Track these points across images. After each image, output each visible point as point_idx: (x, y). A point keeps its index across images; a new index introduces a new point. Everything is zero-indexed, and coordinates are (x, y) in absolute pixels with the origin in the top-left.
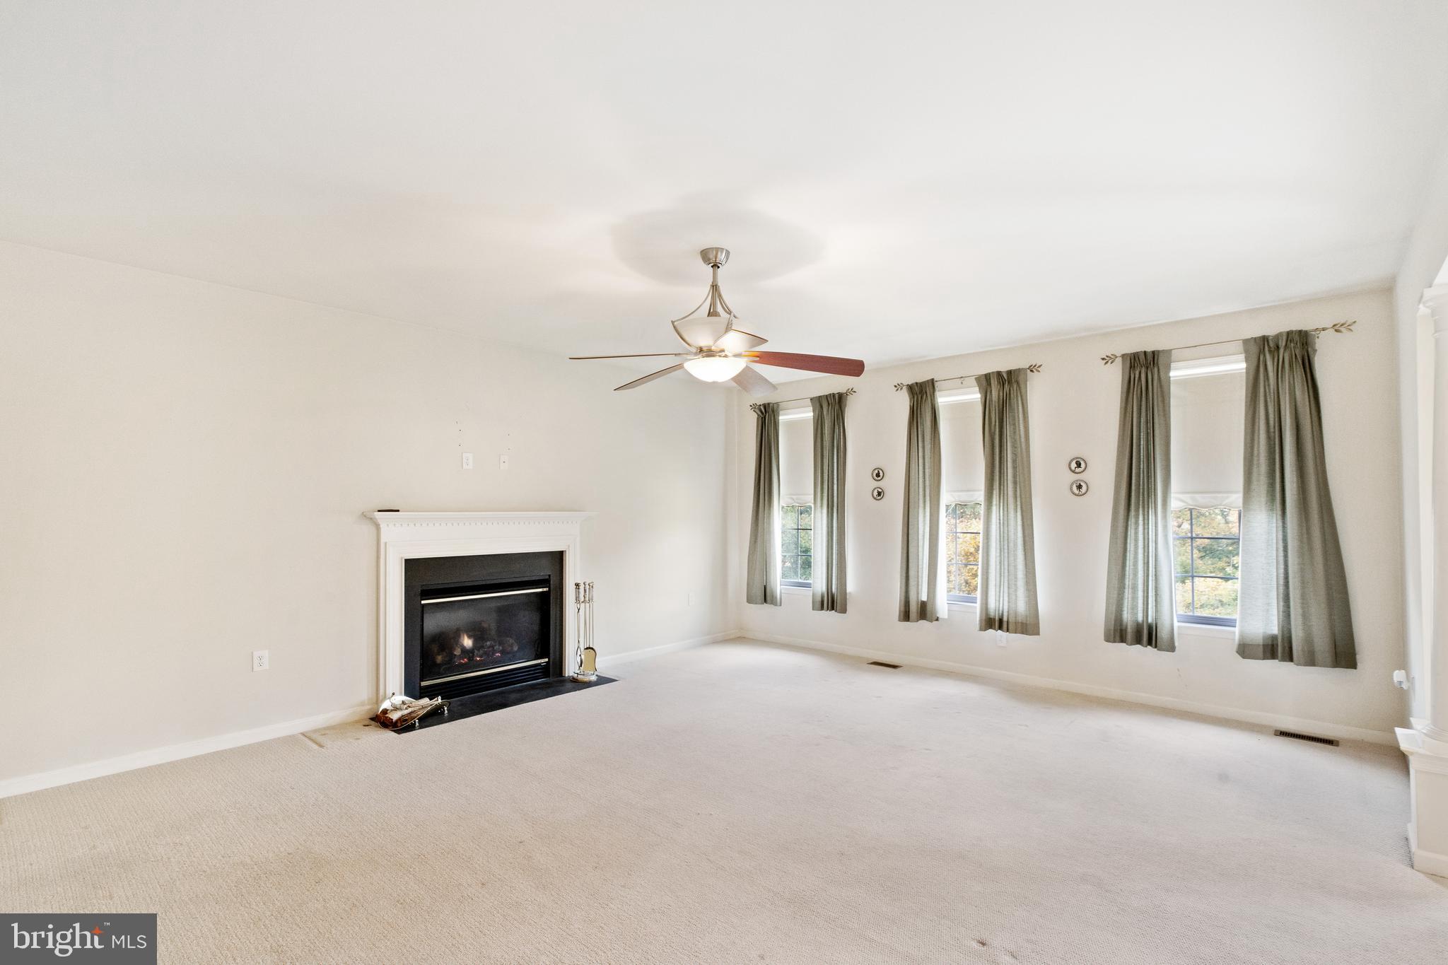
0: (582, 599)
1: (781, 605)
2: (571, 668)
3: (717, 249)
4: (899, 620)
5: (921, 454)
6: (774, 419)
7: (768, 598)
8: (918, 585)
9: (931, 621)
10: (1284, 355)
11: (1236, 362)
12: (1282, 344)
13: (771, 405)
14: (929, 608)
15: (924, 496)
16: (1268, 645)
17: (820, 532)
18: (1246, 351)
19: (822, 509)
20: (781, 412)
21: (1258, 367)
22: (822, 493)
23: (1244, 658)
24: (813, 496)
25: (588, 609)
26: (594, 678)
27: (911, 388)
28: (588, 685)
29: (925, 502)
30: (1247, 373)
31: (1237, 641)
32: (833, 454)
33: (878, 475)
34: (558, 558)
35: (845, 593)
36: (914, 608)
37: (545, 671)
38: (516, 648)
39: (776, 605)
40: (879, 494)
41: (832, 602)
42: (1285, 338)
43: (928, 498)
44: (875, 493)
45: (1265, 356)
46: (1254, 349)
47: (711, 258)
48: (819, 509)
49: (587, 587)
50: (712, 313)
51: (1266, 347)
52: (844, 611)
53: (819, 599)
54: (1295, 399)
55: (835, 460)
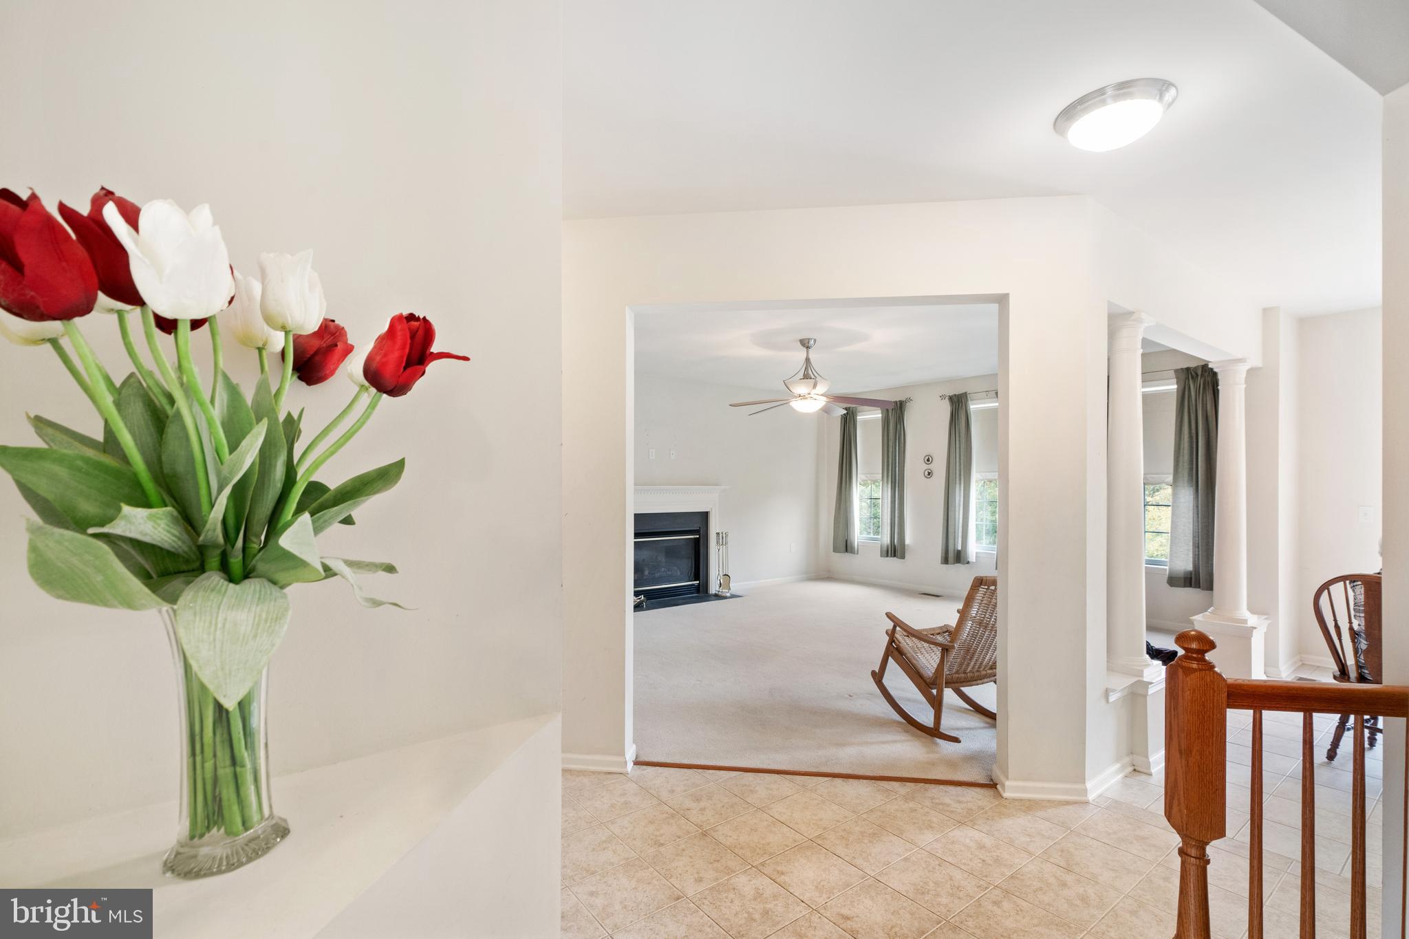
0: (721, 543)
1: (858, 554)
2: (713, 588)
3: (809, 339)
4: (942, 563)
5: (957, 446)
6: (854, 420)
7: (849, 548)
8: (955, 538)
9: (964, 564)
10: (1200, 381)
11: (1172, 384)
12: (1199, 373)
13: (851, 409)
14: (962, 555)
15: (960, 475)
16: (1187, 578)
17: (886, 501)
18: (1177, 378)
19: (888, 485)
20: (858, 414)
21: (1185, 388)
22: (888, 473)
23: (1171, 586)
24: (881, 475)
25: (724, 550)
26: (728, 595)
27: (951, 398)
28: (725, 598)
29: (960, 480)
30: (1178, 391)
31: (1167, 576)
32: (896, 445)
33: (928, 460)
34: (705, 516)
35: (904, 545)
36: (951, 555)
37: (697, 589)
38: (679, 574)
39: (854, 553)
40: (929, 474)
41: (895, 550)
42: (1201, 369)
43: (962, 477)
44: (926, 473)
45: (1189, 382)
46: (1183, 377)
47: (805, 344)
48: (885, 484)
49: (724, 535)
50: (806, 376)
51: (1190, 377)
52: (903, 557)
53: (885, 549)
54: (1207, 411)
55: (897, 449)
